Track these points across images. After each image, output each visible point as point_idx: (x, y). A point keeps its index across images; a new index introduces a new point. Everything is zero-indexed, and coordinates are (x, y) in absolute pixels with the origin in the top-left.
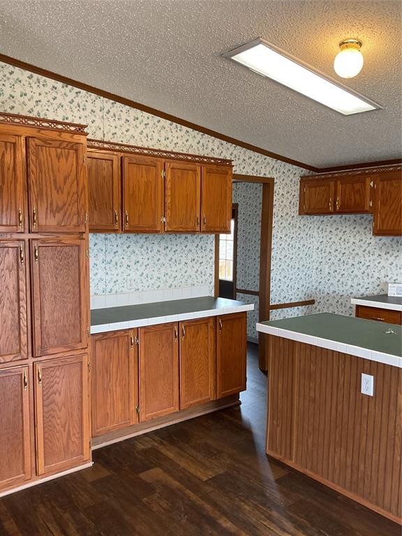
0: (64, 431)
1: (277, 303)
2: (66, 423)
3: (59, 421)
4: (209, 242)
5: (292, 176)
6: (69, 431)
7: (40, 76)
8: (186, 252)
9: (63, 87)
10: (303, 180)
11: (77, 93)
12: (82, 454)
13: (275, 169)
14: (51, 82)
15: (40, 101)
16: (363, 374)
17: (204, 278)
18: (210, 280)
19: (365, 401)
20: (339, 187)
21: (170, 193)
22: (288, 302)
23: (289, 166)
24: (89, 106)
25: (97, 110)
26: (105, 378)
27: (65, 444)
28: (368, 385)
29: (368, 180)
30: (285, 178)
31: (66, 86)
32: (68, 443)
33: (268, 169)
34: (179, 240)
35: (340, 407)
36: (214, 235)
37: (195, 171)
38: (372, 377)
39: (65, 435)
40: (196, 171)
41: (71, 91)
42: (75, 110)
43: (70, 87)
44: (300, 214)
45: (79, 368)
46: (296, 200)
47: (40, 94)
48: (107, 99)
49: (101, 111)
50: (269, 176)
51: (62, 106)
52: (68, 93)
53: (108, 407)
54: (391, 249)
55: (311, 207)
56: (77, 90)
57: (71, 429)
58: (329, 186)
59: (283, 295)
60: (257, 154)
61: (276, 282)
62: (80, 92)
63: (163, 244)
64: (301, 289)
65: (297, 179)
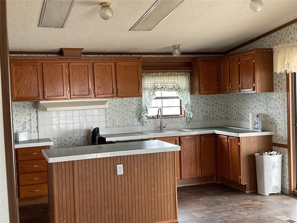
16: (117, 165)
19: (119, 178)
28: (120, 169)
35: (106, 188)
38: (122, 165)
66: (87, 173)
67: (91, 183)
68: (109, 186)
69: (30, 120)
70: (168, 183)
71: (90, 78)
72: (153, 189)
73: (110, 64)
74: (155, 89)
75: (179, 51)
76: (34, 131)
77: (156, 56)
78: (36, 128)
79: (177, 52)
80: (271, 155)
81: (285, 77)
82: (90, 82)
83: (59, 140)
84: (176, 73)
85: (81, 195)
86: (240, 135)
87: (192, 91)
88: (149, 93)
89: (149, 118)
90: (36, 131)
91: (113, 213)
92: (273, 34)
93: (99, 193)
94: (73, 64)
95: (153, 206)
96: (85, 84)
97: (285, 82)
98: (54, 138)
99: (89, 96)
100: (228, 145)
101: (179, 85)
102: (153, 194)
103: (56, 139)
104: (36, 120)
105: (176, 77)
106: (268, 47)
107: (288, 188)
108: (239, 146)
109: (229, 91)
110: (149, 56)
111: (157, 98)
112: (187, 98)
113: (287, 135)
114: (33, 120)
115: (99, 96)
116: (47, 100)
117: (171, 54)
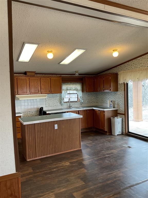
16: (55, 125)
19: (56, 131)
38: (57, 125)
66: (41, 129)
67: (43, 133)
68: (51, 134)
70: (77, 132)
71: (39, 85)
72: (70, 135)
73: (48, 79)
74: (67, 90)
75: (78, 73)
77: (67, 76)
79: (77, 74)
80: (117, 118)
81: (123, 85)
82: (39, 86)
83: (24, 113)
84: (76, 83)
85: (38, 139)
86: (105, 110)
87: (83, 91)
88: (65, 92)
89: (64, 102)
91: (53, 147)
92: (118, 67)
93: (47, 138)
94: (31, 78)
95: (71, 143)
96: (37, 88)
97: (123, 87)
98: (22, 112)
99: (39, 93)
100: (99, 114)
101: (78, 88)
102: (70, 137)
105: (76, 85)
106: (116, 72)
107: (124, 132)
108: (104, 114)
109: (99, 91)
110: (65, 75)
111: (68, 94)
112: (80, 94)
113: (124, 110)
115: (43, 93)
116: (19, 95)
117: (74, 75)
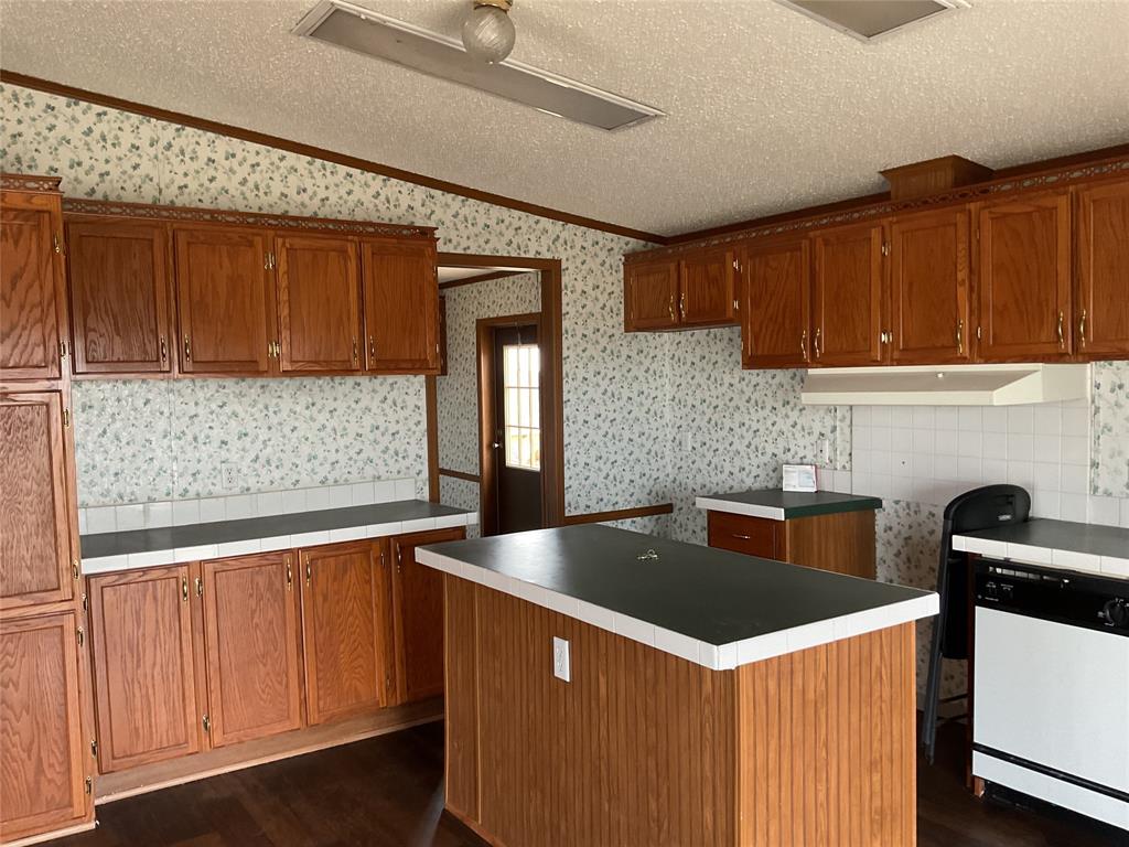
0: (30, 759)
1: (581, 511)
2: (31, 743)
3: (16, 739)
4: (410, 391)
5: (603, 255)
6: (40, 760)
7: (18, 88)
8: (358, 413)
9: (68, 106)
10: (630, 259)
11: (99, 115)
12: (71, 805)
13: (561, 241)
14: (42, 98)
15: (20, 135)
16: (555, 638)
17: (403, 464)
18: (419, 467)
19: (561, 692)
20: (685, 272)
21: (286, 298)
22: (609, 509)
23: (593, 234)
24: (127, 139)
25: (144, 143)
26: (129, 659)
27: (32, 785)
28: (562, 659)
29: (729, 255)
30: (588, 259)
31: (76, 104)
32: (37, 782)
33: (546, 241)
34: (341, 389)
36: (422, 378)
37: (343, 252)
38: (567, 643)
39: (31, 766)
40: (346, 251)
41: (86, 113)
42: (96, 148)
43: (83, 104)
44: (626, 331)
45: (57, 639)
46: (617, 302)
47: (20, 122)
48: (165, 123)
49: (152, 145)
50: (549, 256)
51: (68, 142)
52: (79, 115)
53: (138, 715)
54: (791, 394)
55: (643, 316)
56: (98, 108)
57: (43, 754)
58: (669, 271)
59: (595, 494)
60: (516, 213)
61: (577, 470)
62: (105, 113)
63: (304, 399)
64: (639, 482)
65: (617, 260)
69: (834, 429)
71: (961, 275)
76: (844, 467)
78: (848, 458)
82: (961, 291)
83: (913, 509)
90: (848, 466)
96: (943, 302)
98: (897, 502)
103: (903, 504)
104: (847, 431)
114: (842, 429)
